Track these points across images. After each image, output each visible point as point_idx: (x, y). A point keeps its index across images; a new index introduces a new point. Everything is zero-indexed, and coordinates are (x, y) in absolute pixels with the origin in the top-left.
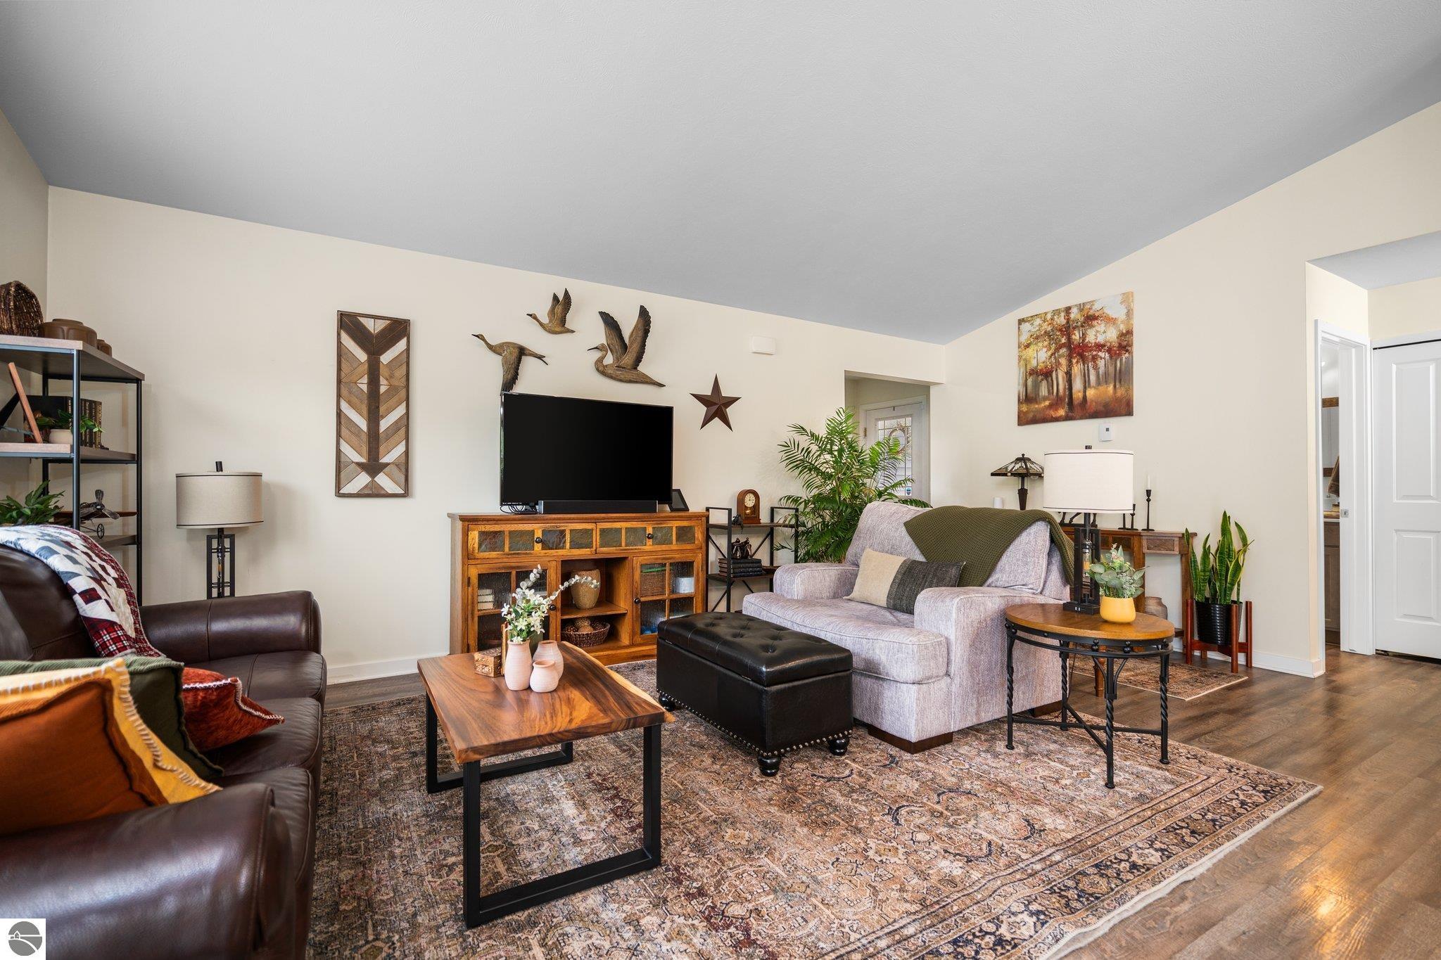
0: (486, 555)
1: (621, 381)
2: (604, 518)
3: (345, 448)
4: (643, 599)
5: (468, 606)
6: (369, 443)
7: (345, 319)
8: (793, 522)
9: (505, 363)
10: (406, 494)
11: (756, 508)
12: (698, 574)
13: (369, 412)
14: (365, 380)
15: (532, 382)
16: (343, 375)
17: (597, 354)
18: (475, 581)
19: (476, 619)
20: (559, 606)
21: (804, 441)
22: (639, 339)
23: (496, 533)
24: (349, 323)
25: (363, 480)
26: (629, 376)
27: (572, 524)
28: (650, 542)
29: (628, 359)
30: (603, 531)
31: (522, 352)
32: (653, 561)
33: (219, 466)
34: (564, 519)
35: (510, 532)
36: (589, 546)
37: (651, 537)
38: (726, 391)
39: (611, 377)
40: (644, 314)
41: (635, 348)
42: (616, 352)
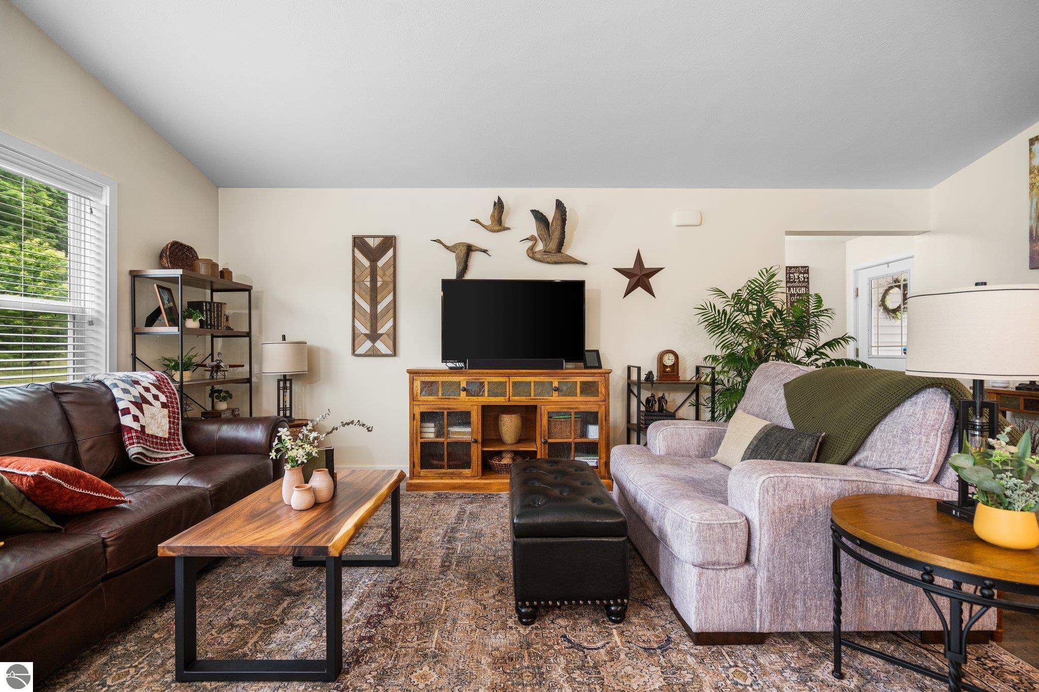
0: (426, 398)
1: (548, 263)
2: (515, 373)
3: (358, 324)
4: (550, 441)
5: (415, 434)
6: (371, 320)
7: (357, 240)
8: (708, 380)
9: (457, 258)
10: (395, 354)
11: (675, 366)
12: (602, 423)
13: (371, 299)
14: (368, 279)
15: (479, 270)
16: (356, 277)
17: (530, 244)
18: (418, 417)
19: (419, 444)
20: (480, 440)
21: (720, 304)
22: (559, 228)
23: (432, 382)
24: (359, 243)
25: (368, 344)
26: (555, 259)
27: (490, 378)
28: (556, 394)
29: (553, 245)
30: (515, 383)
31: (470, 249)
32: (559, 410)
33: (284, 337)
34: (483, 373)
35: (442, 382)
36: (504, 395)
37: (557, 389)
38: (648, 264)
39: (540, 261)
40: (560, 206)
41: (556, 235)
42: (545, 240)
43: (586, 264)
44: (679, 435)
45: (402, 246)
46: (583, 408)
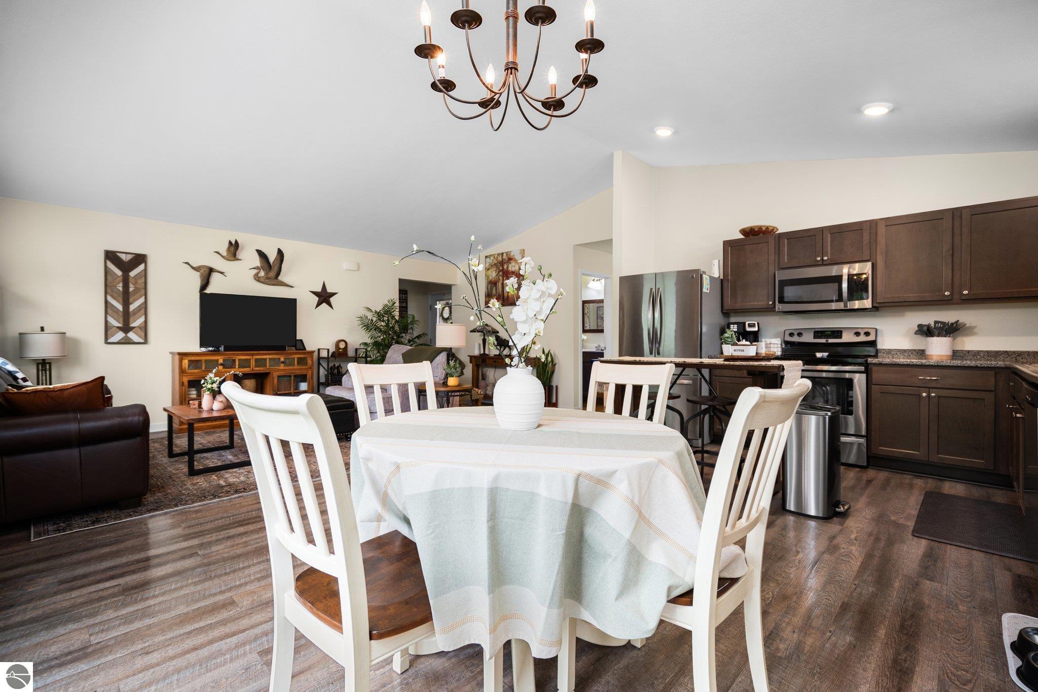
0: (192, 371)
1: (269, 285)
2: (257, 354)
3: (110, 319)
6: (124, 316)
7: (109, 254)
8: (364, 356)
9: (202, 276)
10: (146, 342)
11: (346, 349)
12: (309, 380)
13: (124, 301)
14: (121, 285)
15: (217, 286)
16: (108, 282)
17: (255, 271)
18: (186, 383)
21: (370, 316)
22: (278, 264)
23: (197, 360)
24: (111, 256)
25: (120, 335)
26: (273, 282)
27: (239, 356)
28: (283, 365)
29: (272, 274)
30: (256, 360)
31: (211, 270)
32: (284, 374)
33: (42, 329)
34: (235, 354)
35: (205, 360)
36: (249, 367)
37: (283, 362)
38: (329, 290)
39: (263, 283)
40: (280, 253)
41: (275, 269)
42: (266, 270)
45: (151, 261)
46: (298, 372)
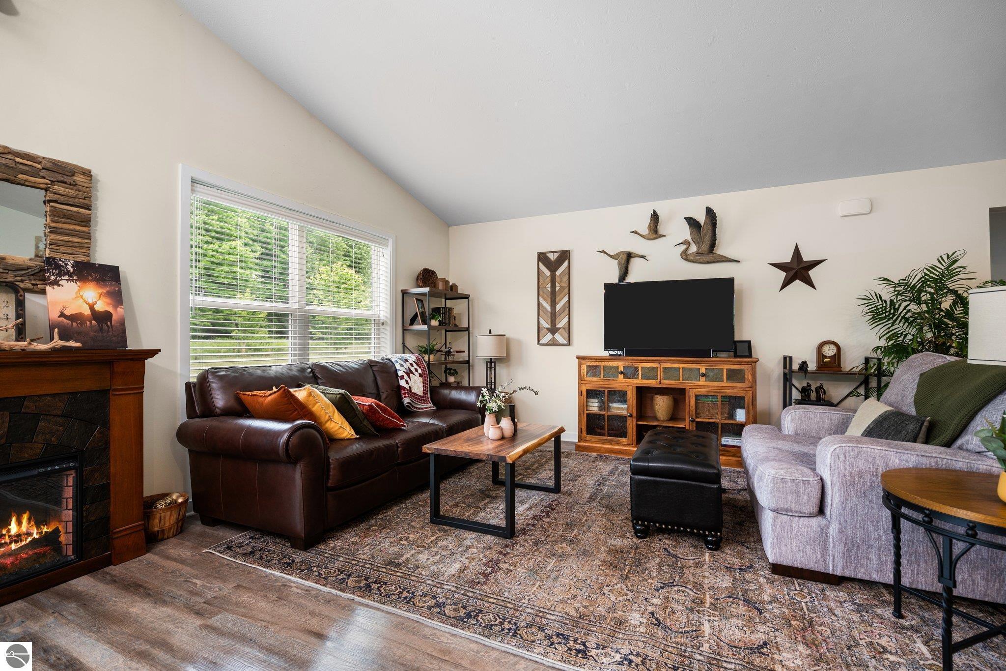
0: (591, 379)
1: (701, 263)
2: (665, 360)
3: (542, 321)
4: (697, 420)
5: (583, 407)
6: (552, 317)
7: (541, 256)
9: (619, 264)
10: (569, 344)
11: (837, 357)
12: (748, 407)
13: (551, 301)
14: (549, 285)
15: (638, 274)
16: (540, 284)
17: (684, 247)
18: (585, 393)
19: (585, 415)
20: (635, 415)
22: (710, 232)
23: (596, 366)
24: (542, 258)
25: (549, 336)
26: (707, 259)
27: (643, 364)
28: (703, 379)
29: (705, 247)
30: (665, 369)
31: (629, 256)
32: (706, 393)
33: (490, 332)
34: (637, 360)
35: (604, 366)
36: (655, 378)
37: (704, 375)
38: (807, 257)
39: (693, 262)
40: (710, 212)
41: (708, 237)
42: (699, 243)
43: (739, 262)
44: (809, 418)
45: (575, 258)
46: (729, 392)
